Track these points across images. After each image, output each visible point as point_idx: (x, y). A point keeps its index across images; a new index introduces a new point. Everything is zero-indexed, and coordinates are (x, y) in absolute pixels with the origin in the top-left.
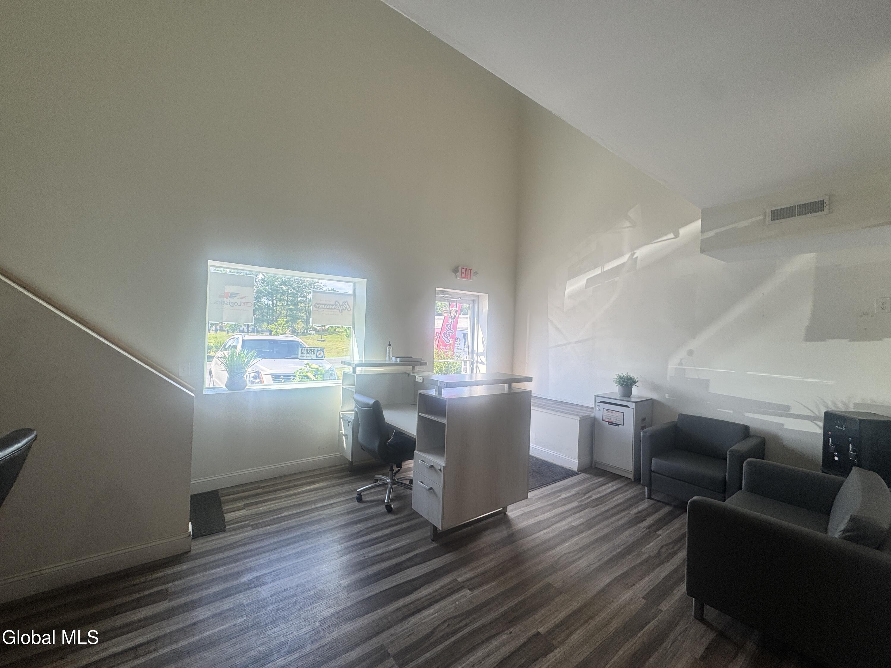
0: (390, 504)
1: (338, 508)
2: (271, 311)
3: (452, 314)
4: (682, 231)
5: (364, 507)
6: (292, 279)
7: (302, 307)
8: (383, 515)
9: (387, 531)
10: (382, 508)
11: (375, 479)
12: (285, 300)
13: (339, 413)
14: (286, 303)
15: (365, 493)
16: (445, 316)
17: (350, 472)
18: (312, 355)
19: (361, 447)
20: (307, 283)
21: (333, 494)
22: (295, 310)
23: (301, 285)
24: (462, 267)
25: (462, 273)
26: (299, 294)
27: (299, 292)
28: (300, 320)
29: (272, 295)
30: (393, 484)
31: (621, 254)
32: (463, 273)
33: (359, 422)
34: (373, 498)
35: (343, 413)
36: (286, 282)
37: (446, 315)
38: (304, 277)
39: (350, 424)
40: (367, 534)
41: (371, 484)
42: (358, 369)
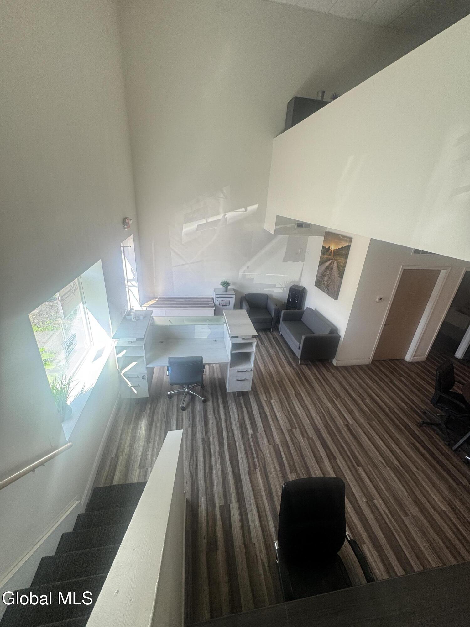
4: (249, 208)
31: (218, 214)
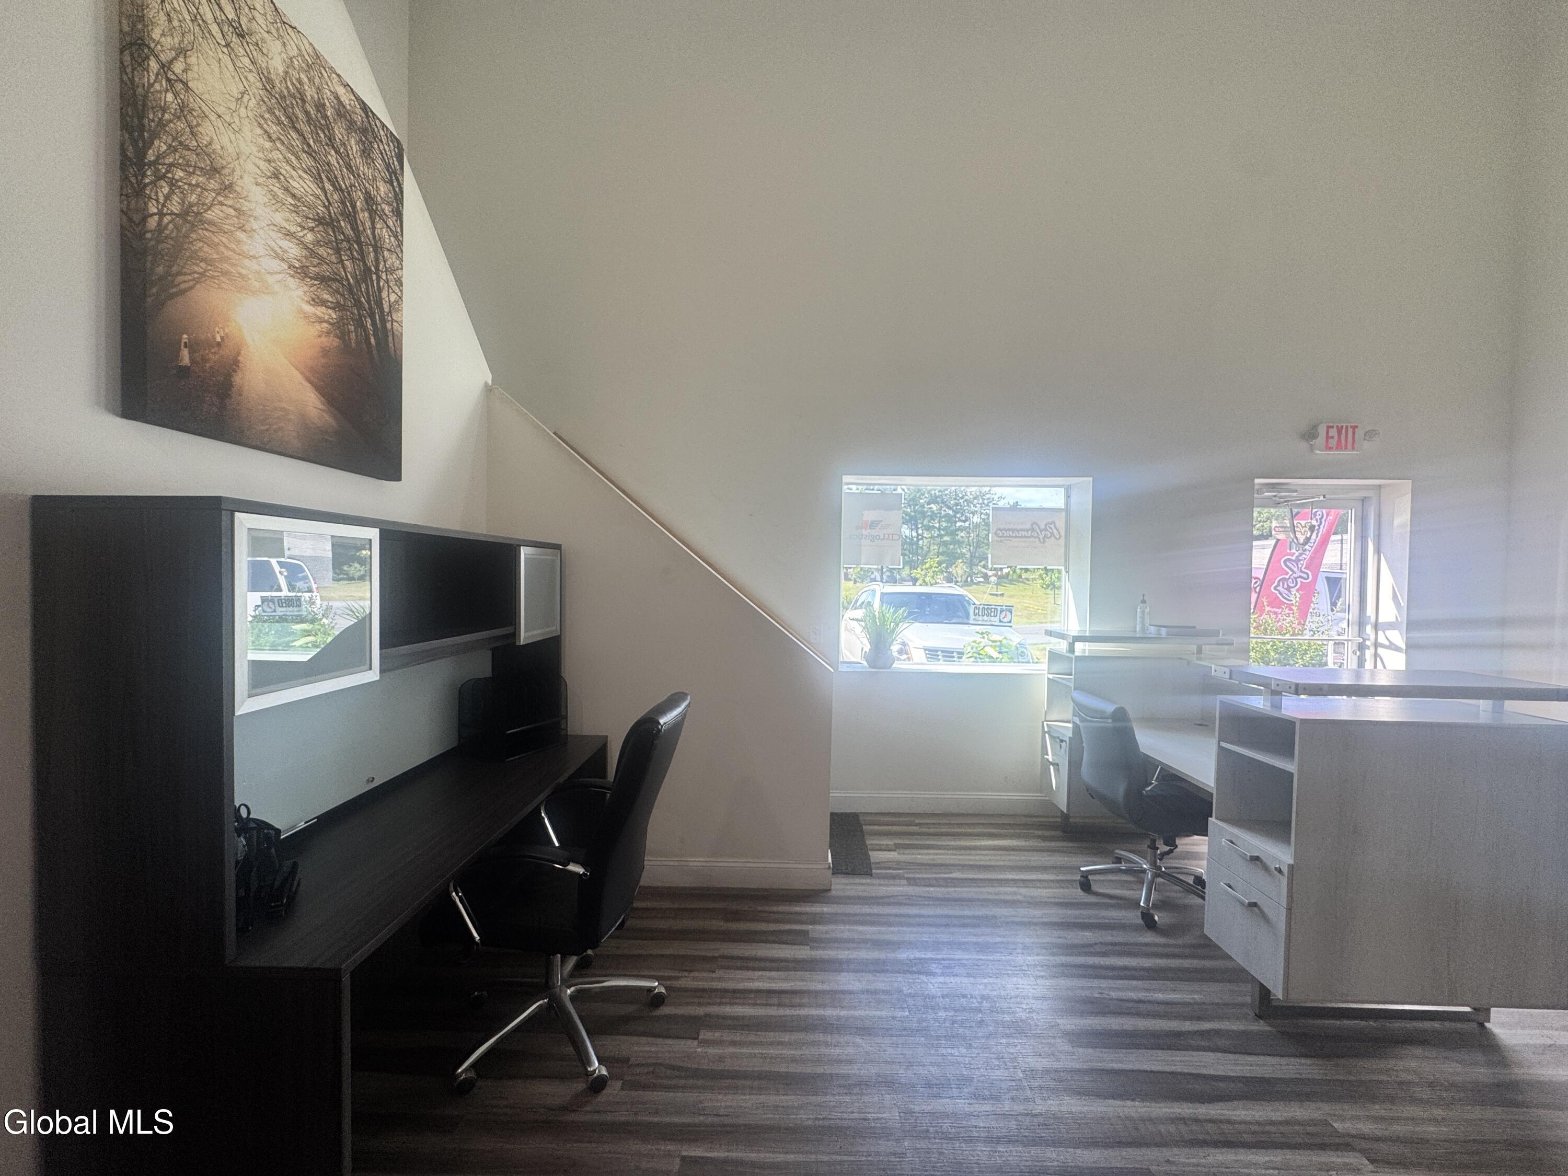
0: (1151, 911)
1: (1045, 891)
2: (914, 547)
3: (1299, 535)
5: (1097, 903)
6: (946, 492)
7: (962, 537)
8: (1135, 928)
9: (1147, 963)
10: (1134, 917)
11: (1116, 857)
12: (936, 527)
13: (1040, 724)
14: (937, 532)
15: (1097, 877)
16: (1278, 540)
17: (1064, 832)
18: (993, 619)
19: (1088, 790)
20: (971, 497)
21: (1033, 864)
22: (951, 544)
23: (961, 501)
24: (1331, 424)
25: (1328, 437)
26: (958, 515)
27: (958, 513)
28: (960, 561)
29: (916, 521)
30: (1156, 876)
32: (1332, 437)
33: (1082, 743)
34: (1118, 892)
35: (1049, 723)
36: (936, 497)
37: (1281, 536)
38: (967, 486)
39: (1063, 744)
40: (1104, 954)
41: (1109, 864)
42: (1079, 647)
